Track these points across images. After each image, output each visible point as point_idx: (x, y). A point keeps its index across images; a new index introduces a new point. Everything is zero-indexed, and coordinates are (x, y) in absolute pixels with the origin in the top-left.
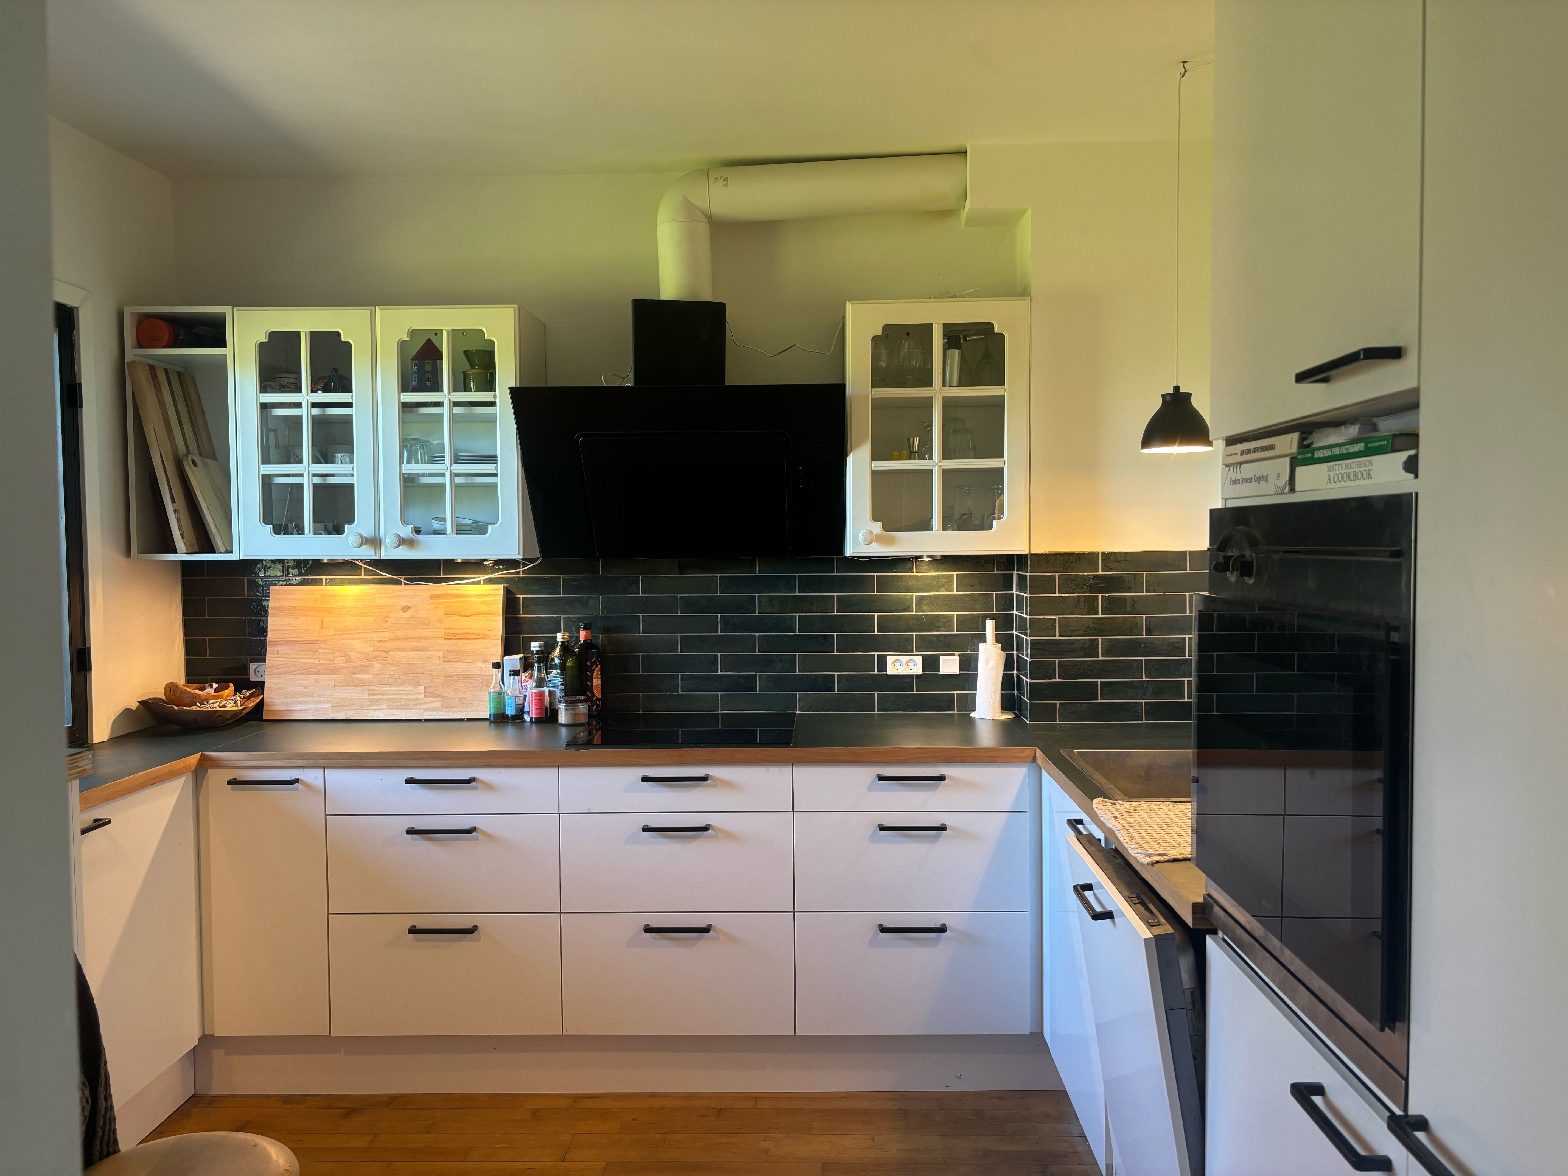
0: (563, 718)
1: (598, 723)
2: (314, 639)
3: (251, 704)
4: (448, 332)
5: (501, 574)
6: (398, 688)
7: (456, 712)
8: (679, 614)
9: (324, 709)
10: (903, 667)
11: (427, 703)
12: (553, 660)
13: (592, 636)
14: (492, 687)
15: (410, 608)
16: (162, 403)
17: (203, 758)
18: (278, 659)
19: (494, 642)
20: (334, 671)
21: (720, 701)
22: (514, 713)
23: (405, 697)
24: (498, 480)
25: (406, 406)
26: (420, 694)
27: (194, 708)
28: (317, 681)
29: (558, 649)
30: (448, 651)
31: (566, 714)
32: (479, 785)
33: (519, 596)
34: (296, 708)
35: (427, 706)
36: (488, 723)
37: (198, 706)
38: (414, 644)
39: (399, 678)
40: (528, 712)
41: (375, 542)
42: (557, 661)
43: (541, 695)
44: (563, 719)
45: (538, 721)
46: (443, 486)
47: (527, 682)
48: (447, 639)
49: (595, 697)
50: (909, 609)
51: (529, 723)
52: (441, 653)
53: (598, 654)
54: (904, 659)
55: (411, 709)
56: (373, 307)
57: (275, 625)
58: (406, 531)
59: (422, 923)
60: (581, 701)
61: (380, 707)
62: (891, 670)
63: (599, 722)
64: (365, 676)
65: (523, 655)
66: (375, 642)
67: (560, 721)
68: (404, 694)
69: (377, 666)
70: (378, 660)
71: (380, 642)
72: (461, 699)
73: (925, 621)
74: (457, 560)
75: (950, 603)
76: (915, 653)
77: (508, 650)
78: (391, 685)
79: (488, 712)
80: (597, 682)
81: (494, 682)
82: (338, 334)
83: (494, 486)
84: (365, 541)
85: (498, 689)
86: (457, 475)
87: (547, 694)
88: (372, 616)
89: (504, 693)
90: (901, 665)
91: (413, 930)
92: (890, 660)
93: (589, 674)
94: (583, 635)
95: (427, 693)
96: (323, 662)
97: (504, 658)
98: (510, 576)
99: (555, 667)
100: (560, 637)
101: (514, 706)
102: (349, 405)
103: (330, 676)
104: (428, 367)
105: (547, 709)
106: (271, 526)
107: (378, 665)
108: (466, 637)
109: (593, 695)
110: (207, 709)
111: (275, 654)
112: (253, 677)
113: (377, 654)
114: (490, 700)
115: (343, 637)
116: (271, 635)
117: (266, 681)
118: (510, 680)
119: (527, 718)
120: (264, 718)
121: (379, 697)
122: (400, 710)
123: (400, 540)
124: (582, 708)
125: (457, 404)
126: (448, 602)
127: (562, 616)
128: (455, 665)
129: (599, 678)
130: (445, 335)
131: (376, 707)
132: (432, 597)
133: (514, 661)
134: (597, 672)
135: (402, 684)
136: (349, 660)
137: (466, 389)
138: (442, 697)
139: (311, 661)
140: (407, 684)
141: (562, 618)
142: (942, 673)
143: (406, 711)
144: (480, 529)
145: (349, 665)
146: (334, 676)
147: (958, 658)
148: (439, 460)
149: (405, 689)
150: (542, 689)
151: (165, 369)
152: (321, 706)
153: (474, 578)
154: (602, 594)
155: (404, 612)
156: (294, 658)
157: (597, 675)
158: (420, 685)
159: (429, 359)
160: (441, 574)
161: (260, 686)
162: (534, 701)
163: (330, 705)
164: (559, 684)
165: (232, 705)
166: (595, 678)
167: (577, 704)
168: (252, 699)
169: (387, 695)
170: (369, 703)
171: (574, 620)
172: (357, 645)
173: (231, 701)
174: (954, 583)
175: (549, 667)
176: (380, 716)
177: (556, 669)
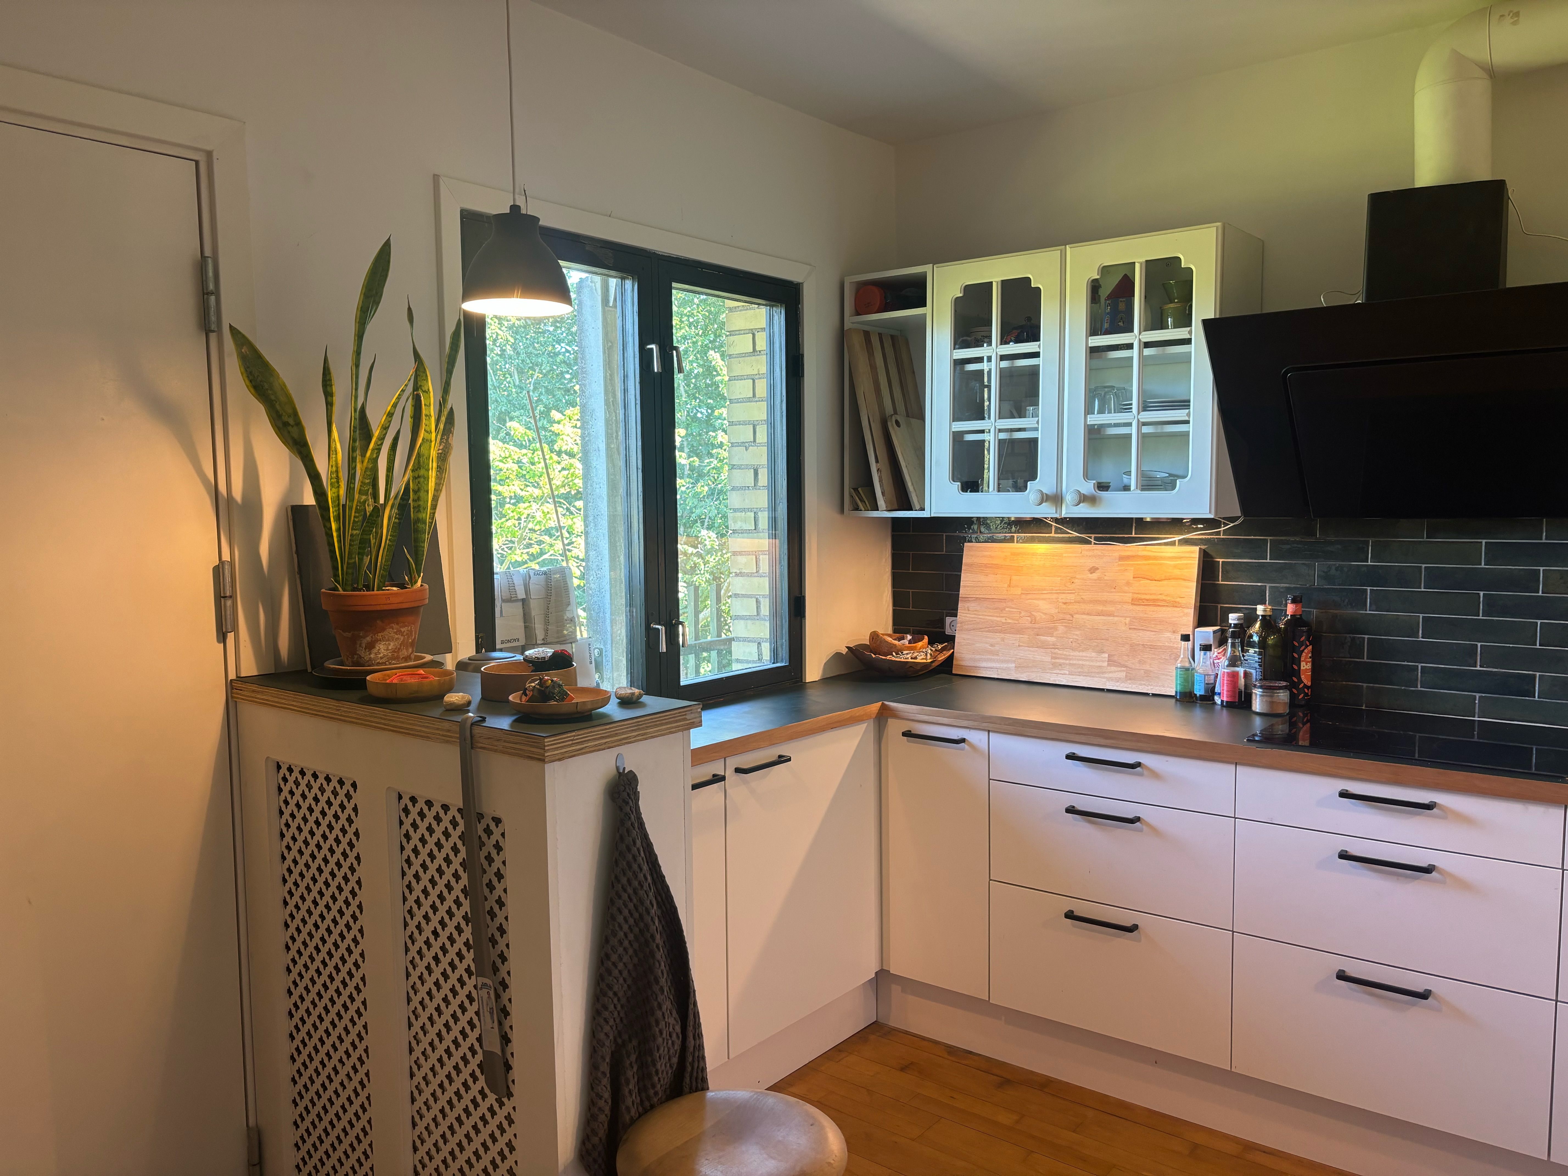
0: (1257, 705)
1: (1305, 715)
2: (1001, 597)
3: (942, 657)
4: (1141, 264)
5: (1199, 535)
6: (1081, 654)
7: (1141, 685)
8: (1423, 590)
9: (1008, 669)
11: (1110, 672)
12: (1251, 636)
13: (1303, 611)
14: (1178, 662)
15: (1097, 569)
16: (873, 367)
17: (884, 707)
18: (968, 615)
19: (1186, 611)
20: (1019, 631)
21: (1477, 705)
22: (1202, 693)
23: (1087, 663)
24: (1190, 428)
25: (1094, 351)
26: (1103, 661)
27: (888, 657)
28: (1003, 639)
29: (1258, 625)
30: (1134, 618)
31: (1262, 701)
32: (1145, 772)
33: (1218, 560)
34: (984, 664)
35: (1111, 675)
36: (1173, 700)
37: (893, 656)
38: (1100, 608)
39: (1082, 643)
40: (1219, 694)
41: (1056, 499)
42: (1256, 638)
43: (1234, 676)
44: (1258, 707)
45: (1229, 705)
46: (1129, 437)
47: (1219, 659)
48: (1135, 604)
49: (1303, 684)
51: (1220, 707)
52: (1128, 619)
53: (1309, 633)
55: (1093, 677)
56: (1063, 247)
57: (967, 581)
58: (1088, 487)
59: (1081, 909)
60: (1280, 688)
61: (1062, 672)
63: (1308, 714)
64: (1049, 639)
65: (1219, 627)
66: (1061, 604)
67: (1253, 709)
68: (1087, 660)
69: (1061, 629)
70: (1062, 623)
71: (1065, 603)
72: (1147, 672)
74: (1146, 518)
77: (1202, 620)
78: (1073, 649)
79: (1175, 689)
80: (1306, 666)
81: (1182, 656)
82: (1028, 280)
83: (1187, 434)
84: (1045, 498)
85: (1187, 665)
86: (1144, 424)
87: (1242, 674)
88: (1059, 576)
89: (1193, 669)
91: (1070, 915)
93: (1296, 655)
94: (1290, 609)
95: (1111, 661)
96: (1010, 621)
97: (1196, 630)
98: (1207, 537)
99: (1252, 645)
100: (1260, 610)
101: (1203, 685)
102: (1036, 355)
103: (1016, 636)
104: (1122, 306)
105: (1240, 692)
106: (959, 483)
107: (1063, 627)
108: (1154, 603)
109: (1301, 681)
110: (899, 660)
111: (965, 609)
112: (948, 631)
113: (1061, 616)
114: (1177, 676)
115: (1029, 596)
116: (962, 592)
117: (957, 636)
118: (1200, 655)
119: (1218, 700)
120: (954, 672)
121: (1062, 661)
122: (1082, 677)
123: (1080, 497)
124: (1283, 696)
125: (1147, 345)
126: (1138, 565)
127: (1268, 585)
128: (1141, 633)
129: (1309, 662)
130: (1137, 266)
131: (1058, 671)
132: (1122, 558)
133: (1207, 633)
134: (1307, 654)
135: (1086, 649)
136: (1034, 621)
137: (1163, 326)
138: (1126, 667)
139: (999, 619)
140: (1090, 650)
141: (1268, 588)
143: (1089, 678)
144: (1168, 484)
145: (1034, 626)
146: (1018, 636)
148: (1127, 408)
149: (1088, 655)
150: (1237, 669)
151: (879, 334)
152: (1005, 665)
153: (1168, 538)
154: (1317, 562)
155: (1091, 573)
156: (983, 615)
157: (1306, 658)
158: (1103, 652)
159: (1123, 297)
160: (1133, 533)
161: (951, 639)
162: (1225, 682)
163: (1013, 665)
164: (1257, 665)
165: (923, 657)
166: (1303, 661)
167: (1275, 691)
168: (944, 652)
169: (1070, 659)
170: (1051, 666)
171: (1282, 590)
172: (1043, 605)
173: (922, 654)
175: (1246, 643)
176: (1062, 681)
177: (1253, 647)
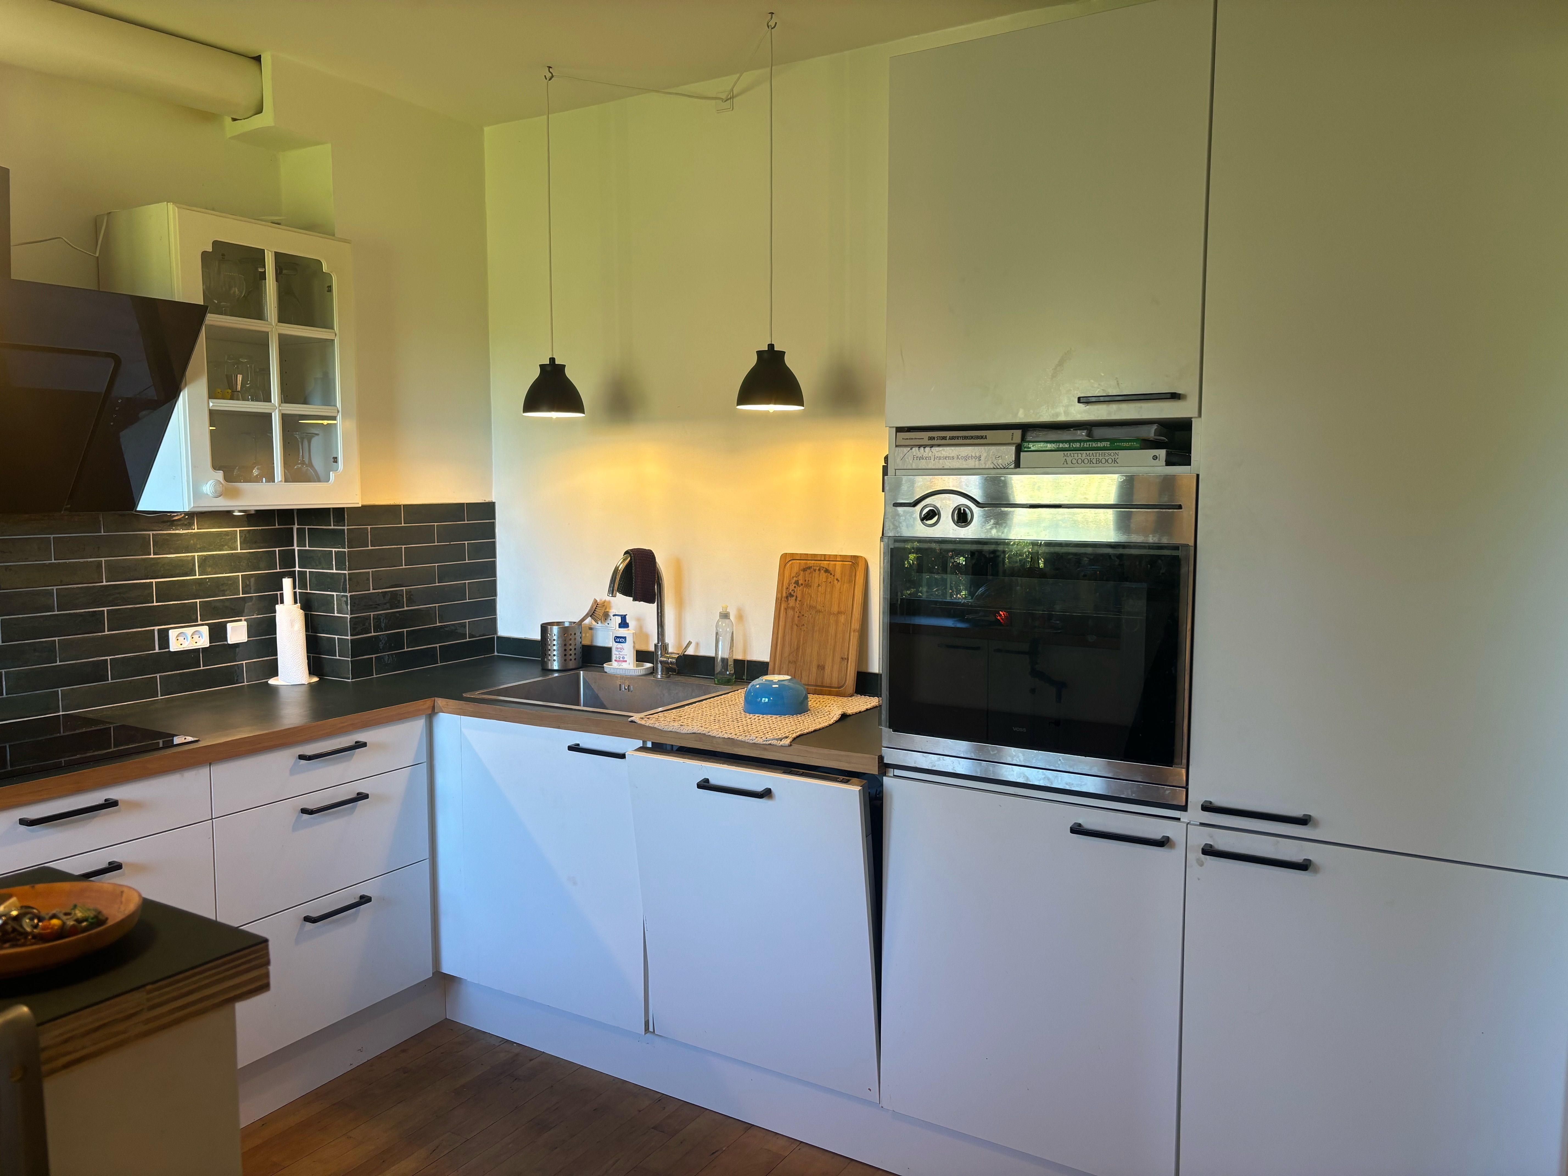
10: (187, 640)
50: (192, 572)
54: (189, 631)
62: (175, 645)
73: (209, 585)
75: (234, 562)
76: (200, 622)
90: (184, 639)
92: (173, 634)
142: (230, 642)
147: (245, 623)
174: (237, 540)
